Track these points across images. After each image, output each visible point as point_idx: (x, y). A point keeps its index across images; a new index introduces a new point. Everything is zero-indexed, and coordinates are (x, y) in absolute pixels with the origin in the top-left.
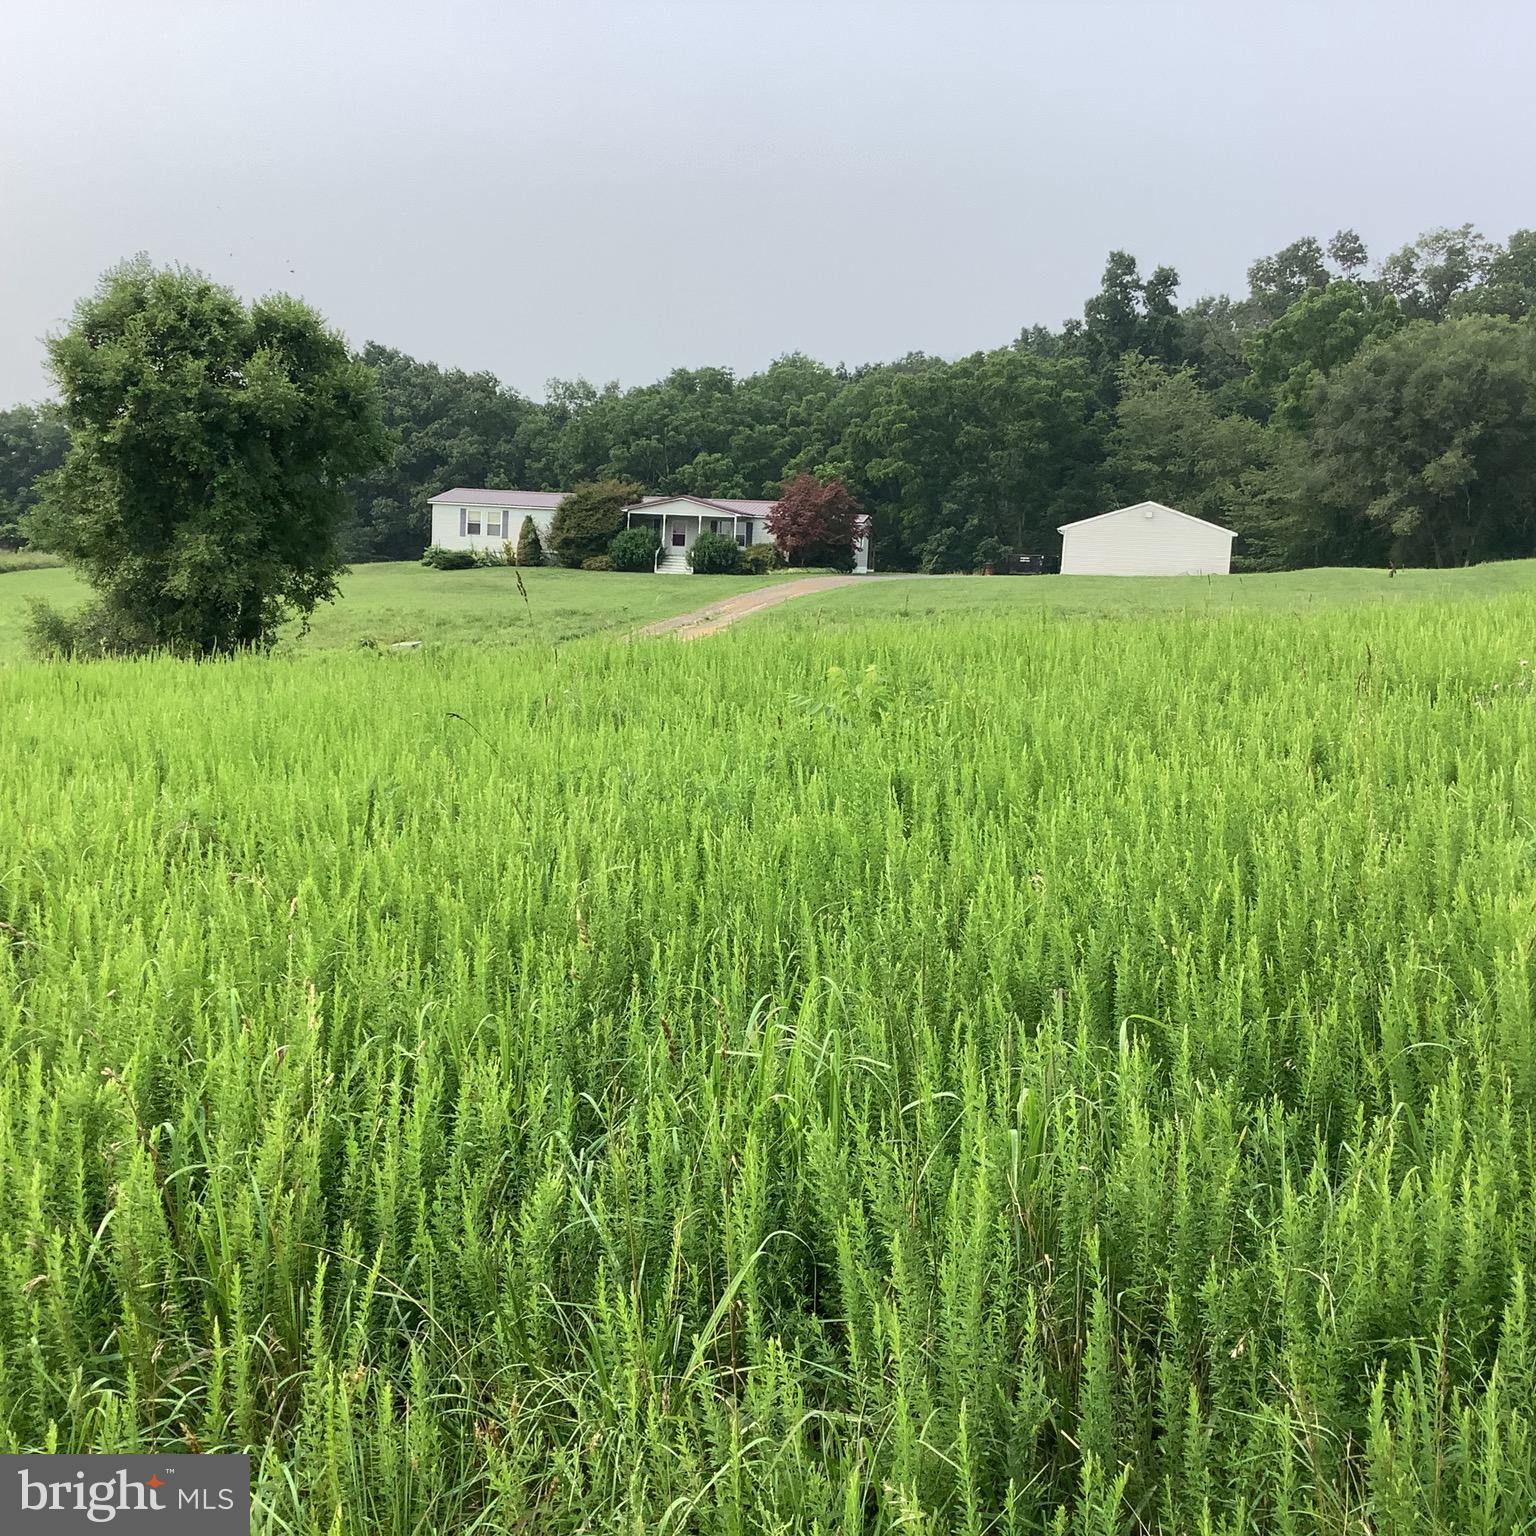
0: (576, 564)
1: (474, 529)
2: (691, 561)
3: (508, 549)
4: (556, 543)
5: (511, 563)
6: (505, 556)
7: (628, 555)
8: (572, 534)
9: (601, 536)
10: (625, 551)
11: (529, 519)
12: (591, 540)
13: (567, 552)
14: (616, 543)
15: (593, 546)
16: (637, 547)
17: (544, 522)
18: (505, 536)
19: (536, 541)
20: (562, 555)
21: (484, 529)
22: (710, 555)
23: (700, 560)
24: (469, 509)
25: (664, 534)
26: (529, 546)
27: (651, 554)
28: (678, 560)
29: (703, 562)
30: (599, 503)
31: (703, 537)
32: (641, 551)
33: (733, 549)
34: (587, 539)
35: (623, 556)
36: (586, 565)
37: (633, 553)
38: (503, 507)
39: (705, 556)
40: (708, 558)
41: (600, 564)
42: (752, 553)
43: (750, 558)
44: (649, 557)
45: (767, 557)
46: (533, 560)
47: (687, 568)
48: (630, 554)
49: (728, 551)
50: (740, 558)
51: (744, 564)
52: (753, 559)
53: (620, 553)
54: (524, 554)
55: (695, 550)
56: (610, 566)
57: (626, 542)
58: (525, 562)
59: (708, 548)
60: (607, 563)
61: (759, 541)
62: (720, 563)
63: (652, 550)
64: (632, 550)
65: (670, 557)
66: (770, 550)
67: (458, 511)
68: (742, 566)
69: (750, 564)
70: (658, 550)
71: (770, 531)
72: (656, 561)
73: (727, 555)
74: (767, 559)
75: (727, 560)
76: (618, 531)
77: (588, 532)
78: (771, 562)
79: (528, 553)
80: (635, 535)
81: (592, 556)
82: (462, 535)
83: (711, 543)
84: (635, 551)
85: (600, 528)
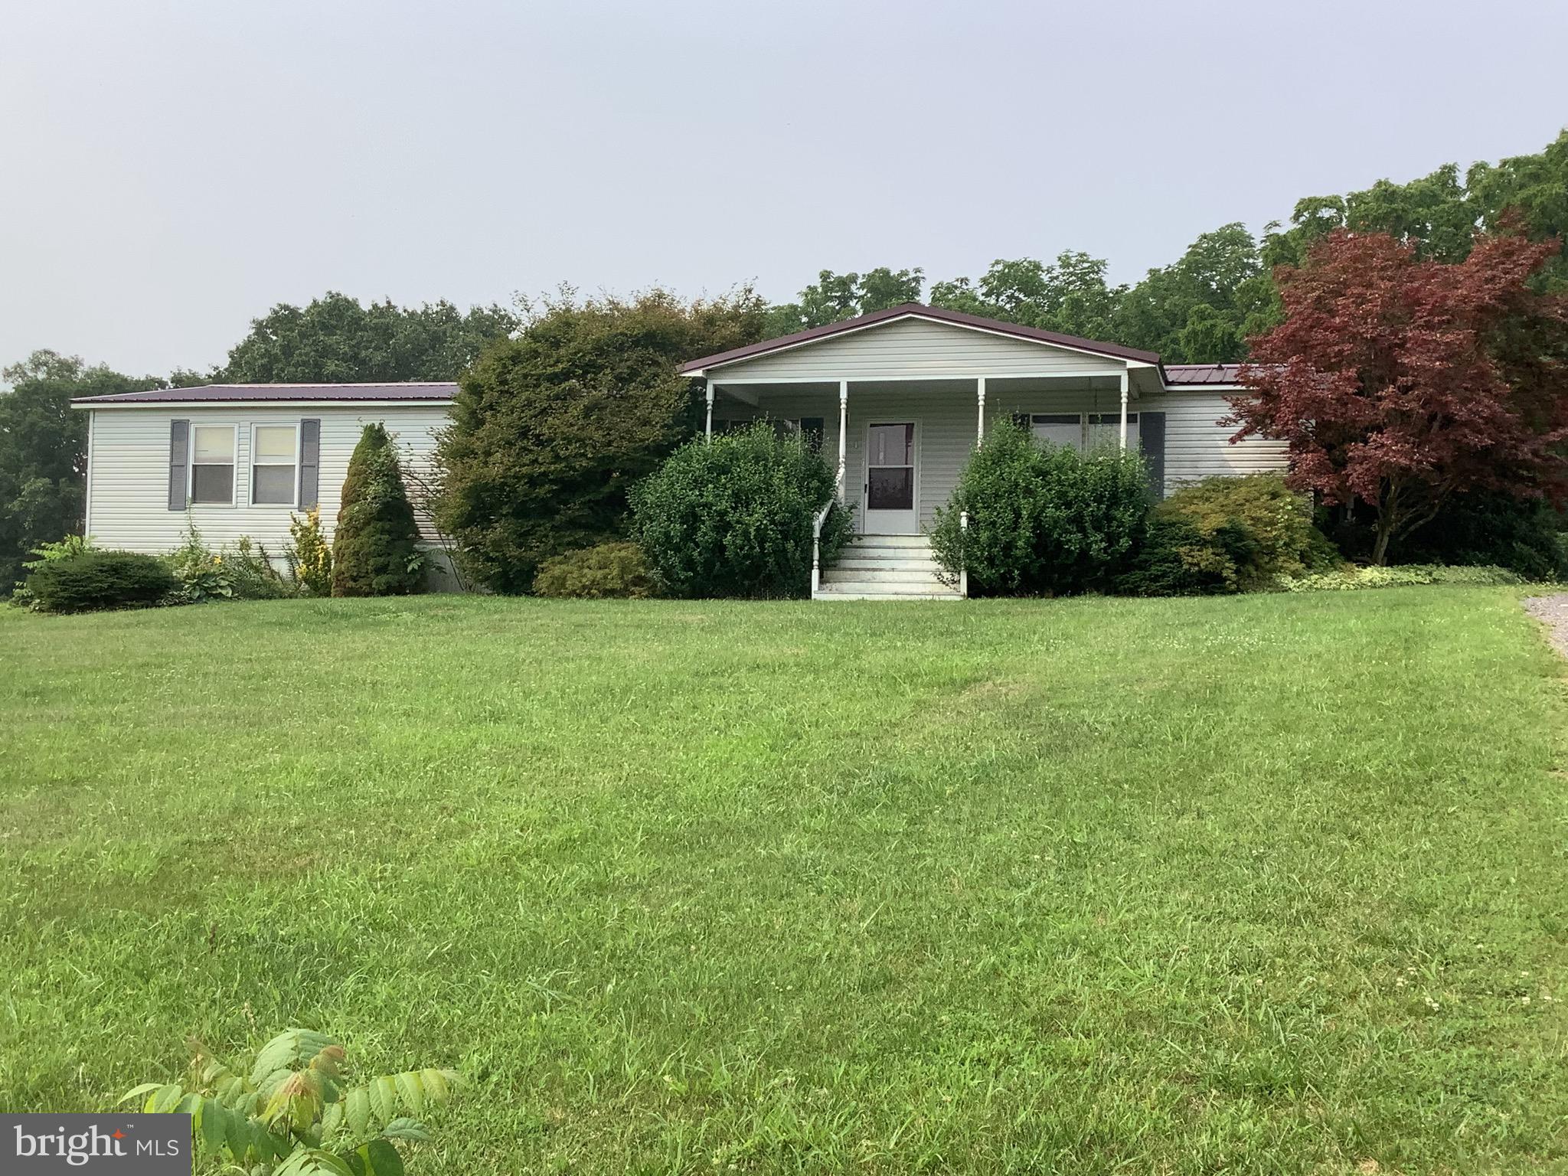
1: (213, 483)
2: (953, 550)
3: (309, 540)
4: (458, 511)
5: (317, 587)
6: (299, 568)
7: (705, 533)
8: (504, 466)
9: (599, 474)
10: (691, 518)
11: (376, 438)
12: (568, 487)
15: (575, 508)
16: (741, 499)
17: (421, 447)
18: (309, 498)
19: (393, 512)
20: (476, 549)
21: (242, 483)
22: (1036, 519)
23: (994, 541)
24: (195, 421)
25: (841, 459)
26: (370, 529)
27: (795, 528)
28: (900, 553)
29: (1009, 547)
30: (600, 350)
31: (1000, 456)
32: (756, 517)
33: (1130, 493)
34: (552, 482)
35: (689, 536)
36: (542, 581)
37: (723, 527)
38: (299, 417)
39: (1015, 526)
40: (1025, 532)
41: (599, 574)
42: (1205, 507)
43: (1206, 527)
44: (786, 538)
45: (1272, 523)
46: (380, 570)
47: (939, 575)
48: (715, 528)
49: (1114, 501)
50: (1160, 527)
51: (1182, 549)
52: (1220, 531)
53: (677, 529)
54: (356, 553)
55: (971, 502)
56: (639, 581)
57: (698, 483)
58: (354, 579)
59: (1028, 492)
60: (624, 570)
61: (1209, 469)
62: (1084, 553)
63: (796, 513)
64: (722, 514)
65: (866, 542)
66: (1274, 496)
67: (161, 427)
68: (1177, 559)
69: (1211, 550)
70: (822, 516)
71: (1246, 432)
72: (816, 556)
73: (1109, 518)
74: (1274, 533)
75: (1112, 539)
76: (662, 451)
77: (557, 458)
78: (1293, 540)
79: (366, 550)
80: (734, 456)
81: (578, 545)
82: (176, 503)
83: (1039, 474)
84: (732, 517)
85: (599, 438)
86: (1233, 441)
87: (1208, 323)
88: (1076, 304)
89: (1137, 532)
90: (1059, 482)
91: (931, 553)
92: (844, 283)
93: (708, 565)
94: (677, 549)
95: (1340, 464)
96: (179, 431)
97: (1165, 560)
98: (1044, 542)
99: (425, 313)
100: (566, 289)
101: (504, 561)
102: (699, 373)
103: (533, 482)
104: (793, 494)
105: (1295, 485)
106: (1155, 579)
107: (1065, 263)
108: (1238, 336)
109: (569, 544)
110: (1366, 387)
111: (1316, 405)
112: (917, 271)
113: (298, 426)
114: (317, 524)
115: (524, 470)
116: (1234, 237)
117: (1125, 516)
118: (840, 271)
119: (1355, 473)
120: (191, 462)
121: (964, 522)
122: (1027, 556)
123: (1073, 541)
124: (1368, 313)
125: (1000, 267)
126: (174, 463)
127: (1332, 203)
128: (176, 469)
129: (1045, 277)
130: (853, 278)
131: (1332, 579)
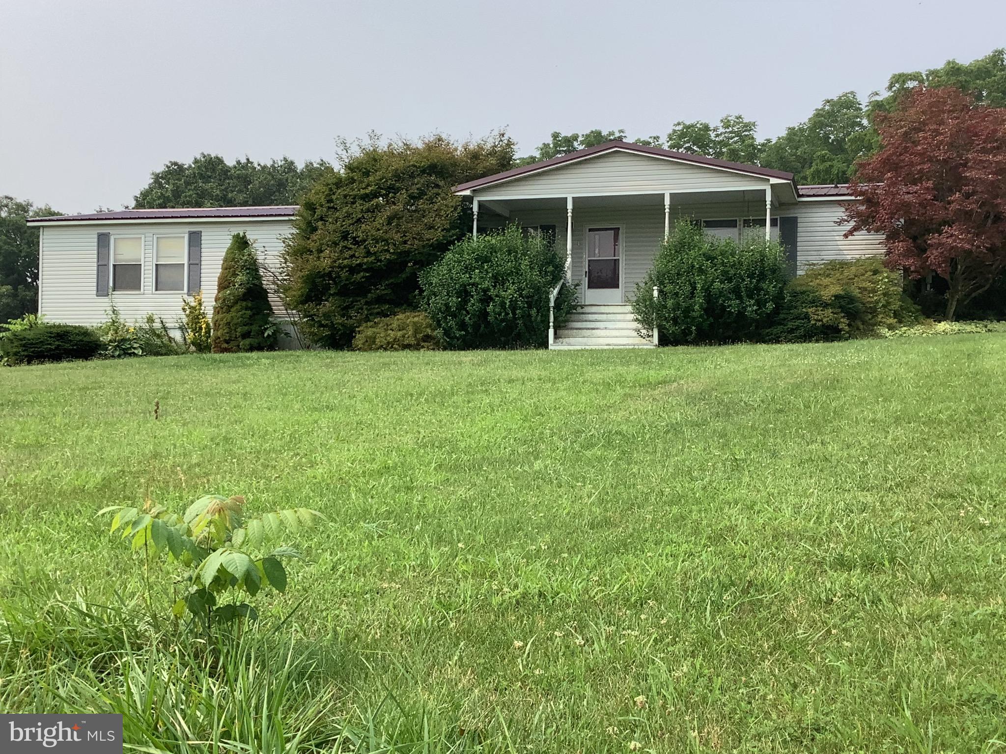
0: (342, 339)
1: (127, 277)
2: (648, 313)
3: (195, 316)
4: (296, 291)
5: (201, 347)
6: (188, 335)
7: (473, 304)
8: (330, 260)
10: (464, 293)
11: (241, 243)
12: (377, 274)
15: (382, 289)
16: (499, 280)
17: (276, 248)
18: (195, 287)
19: (254, 295)
20: (312, 318)
21: (148, 277)
22: (707, 290)
23: (677, 307)
24: (115, 234)
25: (569, 252)
26: (238, 307)
27: (537, 300)
28: (611, 317)
29: (688, 310)
30: (398, 176)
31: (681, 247)
32: (509, 292)
33: (774, 271)
34: (366, 270)
35: (462, 306)
36: (359, 340)
37: (486, 299)
38: (187, 229)
39: (692, 294)
40: (699, 300)
41: (400, 334)
42: (826, 281)
43: (827, 295)
44: (530, 307)
45: (874, 291)
46: (245, 336)
47: (638, 331)
48: (481, 301)
49: (762, 277)
50: (795, 294)
51: (810, 310)
52: (837, 297)
53: (454, 301)
54: (228, 324)
55: (660, 279)
56: (427, 338)
57: (468, 269)
58: (227, 342)
59: (701, 271)
60: (416, 332)
61: (829, 256)
62: (741, 314)
63: (538, 290)
64: (486, 291)
65: (587, 310)
66: (875, 272)
67: (90, 238)
68: (807, 317)
69: (831, 310)
70: (556, 291)
71: (855, 229)
72: (552, 319)
73: (758, 289)
74: (875, 298)
75: (760, 303)
76: (443, 247)
77: (368, 253)
78: (889, 303)
79: (235, 321)
80: (493, 250)
81: (382, 314)
82: (101, 291)
83: (709, 258)
84: (492, 292)
85: (397, 237)
86: (846, 236)
89: (778, 298)
90: (723, 264)
91: (632, 316)
92: (569, 141)
93: (476, 327)
94: (454, 316)
95: (922, 250)
96: (103, 241)
97: (798, 318)
98: (712, 307)
99: (273, 166)
100: (373, 136)
101: (332, 327)
102: (468, 193)
103: (352, 270)
104: (535, 276)
105: (890, 265)
106: (792, 331)
107: (727, 124)
109: (378, 313)
110: (940, 194)
111: (905, 207)
112: (621, 131)
113: (186, 236)
114: (200, 304)
115: (346, 262)
117: (770, 287)
118: (566, 133)
119: (933, 256)
120: (112, 263)
121: (656, 294)
122: (701, 316)
123: (733, 306)
124: (941, 142)
125: (680, 127)
126: (100, 263)
128: (102, 266)
129: (712, 135)
130: (575, 138)
131: (917, 330)
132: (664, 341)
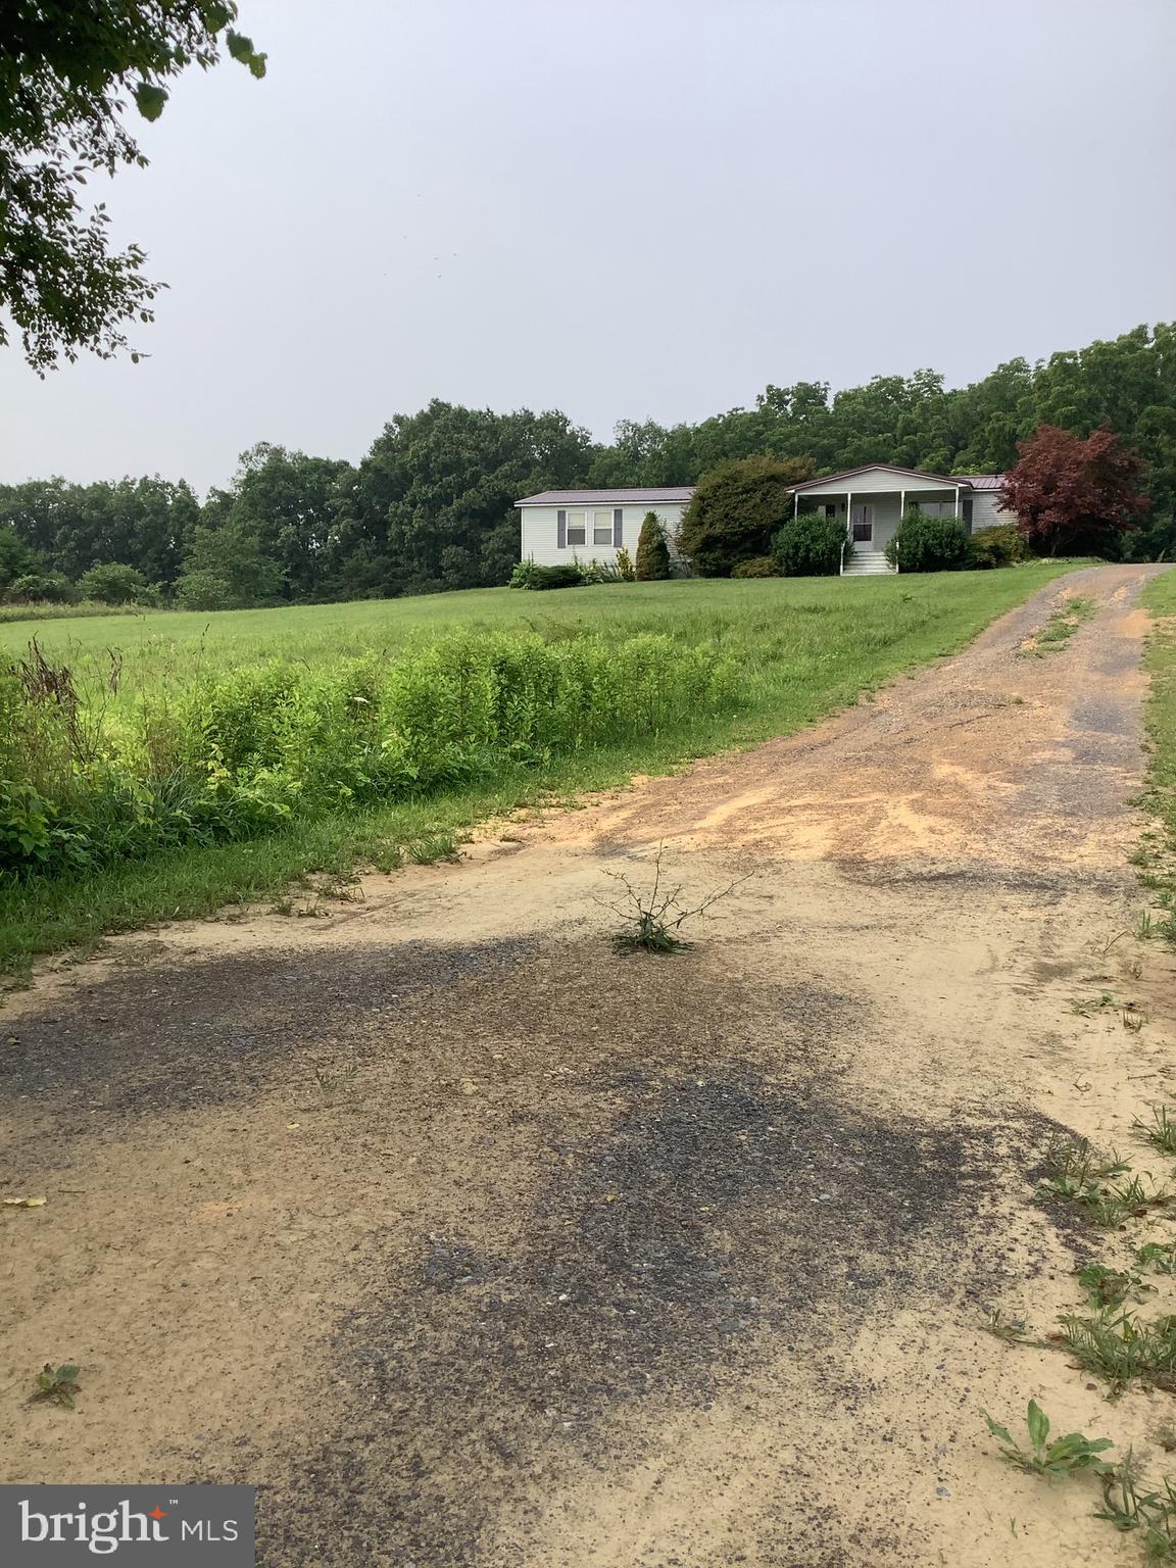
0: (723, 572)
1: (577, 537)
2: (893, 556)
3: (623, 560)
4: (692, 546)
5: (629, 578)
6: (619, 571)
7: (802, 553)
8: (718, 529)
9: (761, 527)
10: (796, 547)
11: (652, 517)
12: (747, 535)
13: (709, 556)
14: (784, 536)
15: (748, 545)
16: (814, 540)
17: (672, 520)
18: (618, 543)
19: (662, 547)
20: (702, 561)
21: (589, 537)
22: (925, 544)
23: (910, 553)
24: (568, 511)
25: (849, 523)
26: (653, 554)
27: (834, 550)
28: (872, 558)
29: (916, 554)
31: (911, 521)
32: (820, 546)
33: (959, 533)
34: (739, 535)
35: (796, 553)
36: (739, 571)
37: (808, 550)
38: (613, 508)
39: (917, 546)
40: (921, 550)
41: (760, 569)
42: (986, 538)
43: (986, 545)
44: (831, 554)
45: (1010, 543)
46: (656, 571)
47: (888, 565)
48: (806, 551)
49: (953, 537)
50: (970, 546)
51: (977, 554)
52: (991, 547)
53: (791, 551)
54: (647, 564)
55: (900, 539)
56: (776, 571)
57: (797, 534)
58: (647, 575)
59: (922, 534)
60: (770, 567)
61: (989, 523)
62: (942, 556)
63: (835, 544)
64: (808, 546)
65: (859, 554)
66: (1012, 533)
67: (554, 514)
68: (975, 557)
69: (987, 554)
70: (843, 546)
71: (1004, 508)
72: (842, 560)
73: (951, 543)
74: (1010, 547)
75: (952, 551)
76: (783, 522)
77: (741, 525)
78: (1018, 549)
79: (651, 563)
80: (810, 524)
81: (747, 558)
82: (561, 545)
83: (926, 527)
84: (812, 547)
85: (759, 517)
86: (998, 512)
87: (1001, 423)
88: (924, 407)
89: (961, 548)
90: (933, 530)
91: (884, 557)
93: (803, 565)
94: (791, 559)
95: (1034, 521)
96: (561, 515)
97: (971, 558)
98: (927, 550)
101: (718, 565)
102: (793, 491)
103: (736, 534)
104: (833, 537)
105: (1020, 528)
106: (967, 565)
107: (918, 376)
108: (1017, 432)
109: (745, 558)
111: (1028, 499)
113: (613, 512)
114: (626, 553)
115: (727, 530)
116: (1018, 366)
117: (958, 542)
119: (1041, 525)
120: (567, 528)
121: (898, 546)
122: (921, 558)
123: (938, 552)
124: (1048, 464)
126: (560, 529)
127: (1072, 355)
128: (561, 531)
129: (905, 386)
131: (1031, 563)
132: (902, 570)
